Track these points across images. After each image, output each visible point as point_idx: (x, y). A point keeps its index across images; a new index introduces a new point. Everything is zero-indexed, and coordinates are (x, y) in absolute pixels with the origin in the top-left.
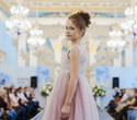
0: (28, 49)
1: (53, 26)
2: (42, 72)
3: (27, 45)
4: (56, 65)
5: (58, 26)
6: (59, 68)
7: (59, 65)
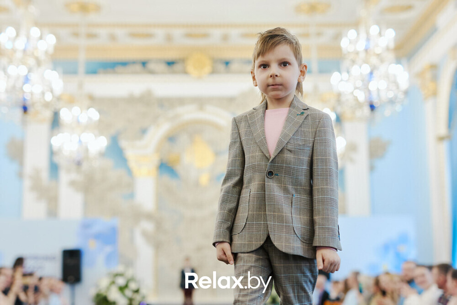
0: (54, 168)
1: (131, 100)
2: (98, 237)
3: (52, 153)
4: (138, 215)
5: (146, 99)
6: (148, 226)
7: (149, 217)
